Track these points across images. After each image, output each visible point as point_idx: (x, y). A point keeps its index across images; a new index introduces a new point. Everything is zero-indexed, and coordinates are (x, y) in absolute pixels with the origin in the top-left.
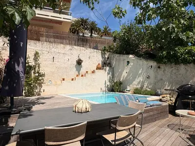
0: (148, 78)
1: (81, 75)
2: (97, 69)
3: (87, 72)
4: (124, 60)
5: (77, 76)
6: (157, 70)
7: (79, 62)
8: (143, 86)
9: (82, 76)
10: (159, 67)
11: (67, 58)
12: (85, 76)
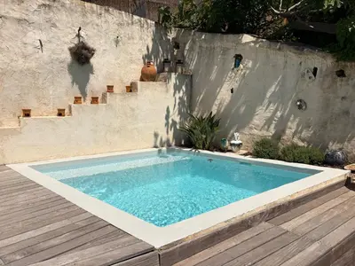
0: (300, 107)
1: (89, 99)
2: (142, 80)
3: (110, 88)
4: (225, 51)
5: (77, 100)
6: (334, 82)
7: (82, 55)
8: (284, 131)
9: (95, 100)
10: (341, 74)
11: (33, 36)
12: (104, 100)
